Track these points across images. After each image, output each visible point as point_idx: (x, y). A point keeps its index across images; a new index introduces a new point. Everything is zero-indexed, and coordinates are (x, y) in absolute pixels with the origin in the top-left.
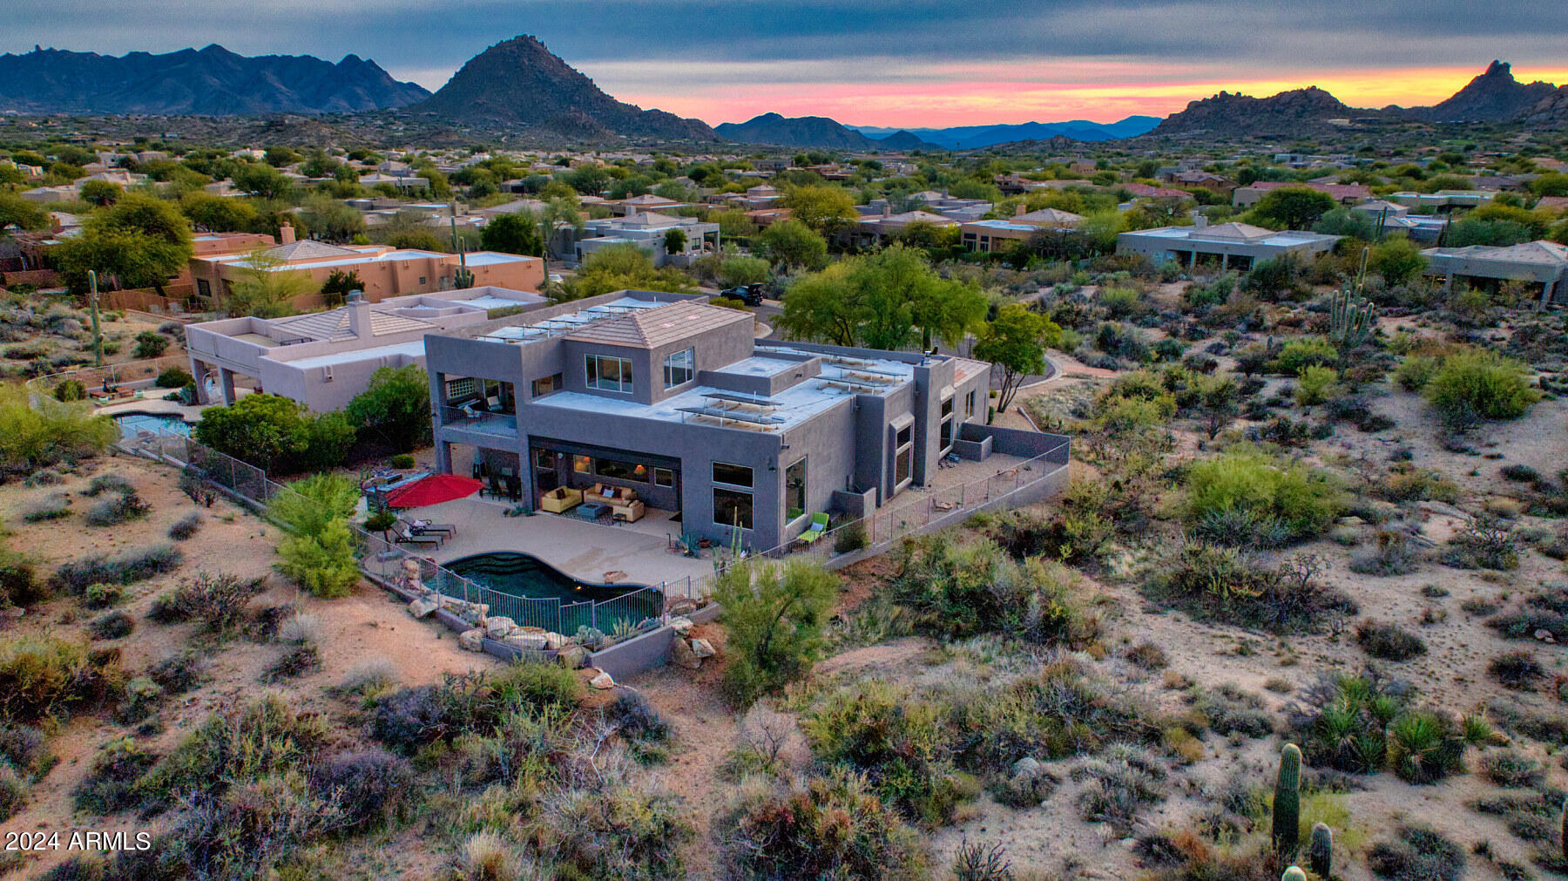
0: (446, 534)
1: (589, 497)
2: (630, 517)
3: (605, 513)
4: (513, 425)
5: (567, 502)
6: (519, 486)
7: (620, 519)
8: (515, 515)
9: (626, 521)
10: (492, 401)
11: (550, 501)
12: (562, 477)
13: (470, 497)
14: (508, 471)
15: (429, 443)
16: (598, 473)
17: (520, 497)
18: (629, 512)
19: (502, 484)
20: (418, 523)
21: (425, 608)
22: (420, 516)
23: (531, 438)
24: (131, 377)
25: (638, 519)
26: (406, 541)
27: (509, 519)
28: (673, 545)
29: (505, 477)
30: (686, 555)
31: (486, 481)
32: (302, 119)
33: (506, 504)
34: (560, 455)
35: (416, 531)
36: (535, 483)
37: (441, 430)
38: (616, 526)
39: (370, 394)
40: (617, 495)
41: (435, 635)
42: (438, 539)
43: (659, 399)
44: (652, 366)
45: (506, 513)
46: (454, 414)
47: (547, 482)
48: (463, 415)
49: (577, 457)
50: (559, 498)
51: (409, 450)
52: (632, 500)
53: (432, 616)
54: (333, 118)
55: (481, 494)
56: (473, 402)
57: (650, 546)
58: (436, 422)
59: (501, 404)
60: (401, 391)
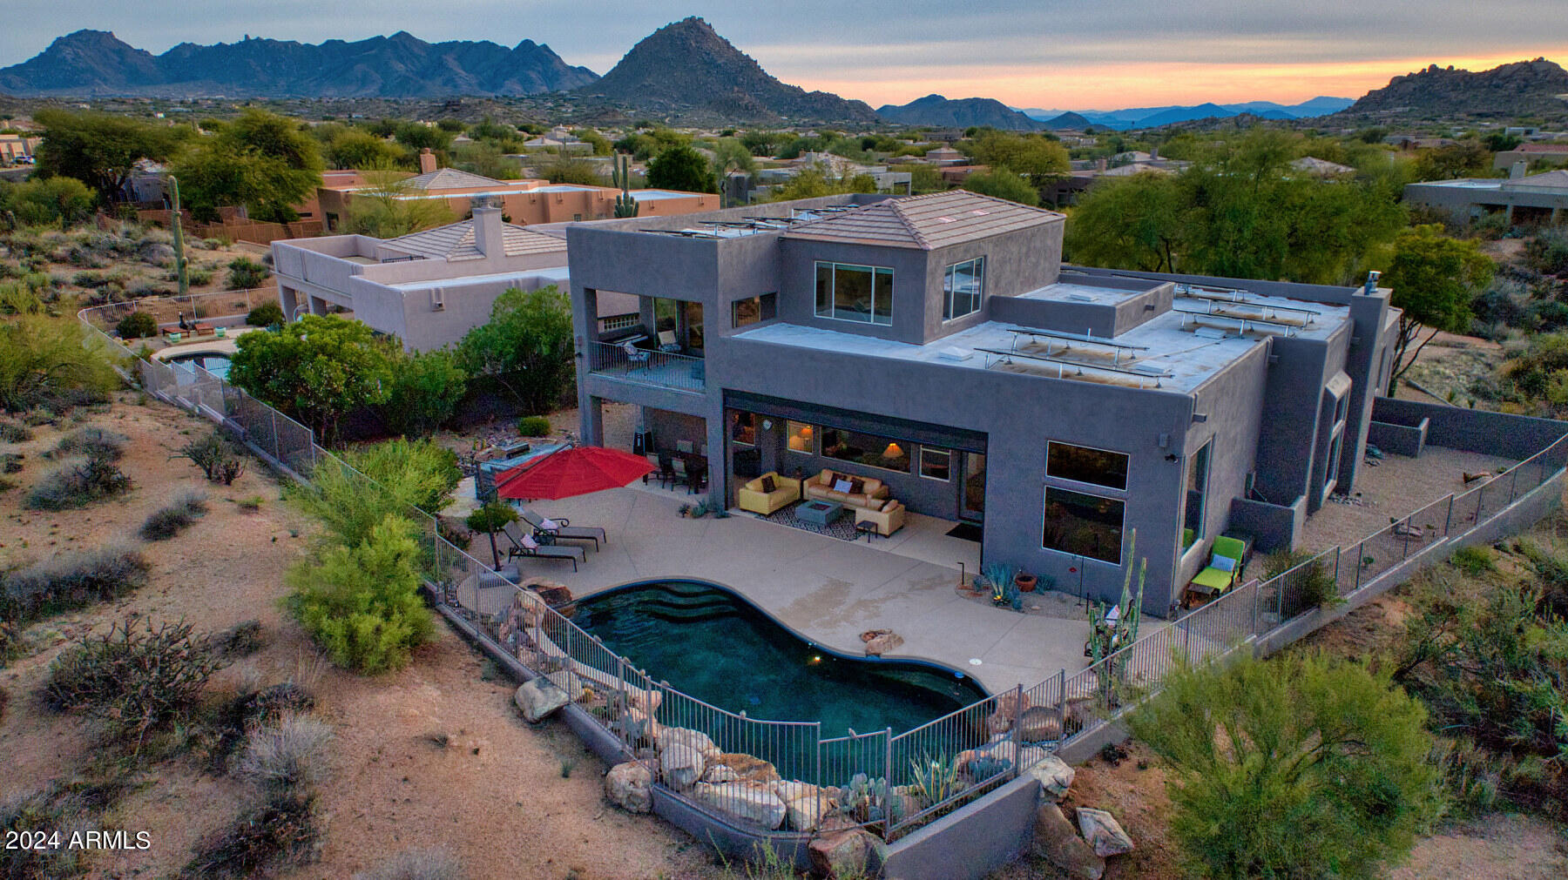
0: (591, 543)
1: (811, 491)
2: (885, 527)
3: (841, 519)
4: (699, 374)
5: (779, 497)
6: (704, 470)
7: (868, 529)
8: (696, 515)
9: (877, 534)
10: (666, 338)
11: (752, 495)
12: (768, 458)
13: (630, 486)
14: (685, 446)
15: (571, 402)
16: (824, 454)
17: (705, 486)
18: (883, 520)
19: (678, 465)
20: (549, 524)
21: (544, 702)
22: (549, 513)
23: (727, 394)
24: (217, 313)
25: (897, 530)
26: (526, 554)
27: (689, 523)
28: (968, 583)
29: (682, 455)
30: (997, 604)
31: (653, 459)
32: (477, 101)
33: (682, 496)
34: (767, 424)
35: (543, 537)
36: (730, 465)
37: (588, 379)
38: (862, 541)
39: (491, 327)
40: (857, 489)
41: (558, 768)
42: (576, 552)
43: (935, 337)
44: (928, 280)
45: (684, 511)
46: (608, 355)
47: (746, 466)
48: (623, 357)
49: (791, 426)
50: (766, 491)
51: (546, 411)
52: (886, 499)
53: (556, 716)
54: (507, 101)
55: (645, 480)
56: (638, 338)
57: (931, 581)
58: (582, 366)
59: (679, 343)
60: (535, 323)
